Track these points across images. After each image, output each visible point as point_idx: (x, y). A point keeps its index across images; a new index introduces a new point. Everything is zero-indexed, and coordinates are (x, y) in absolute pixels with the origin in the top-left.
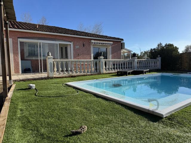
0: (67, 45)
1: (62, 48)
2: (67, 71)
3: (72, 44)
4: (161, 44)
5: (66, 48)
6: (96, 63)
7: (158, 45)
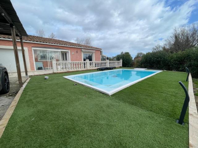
0: (66, 52)
1: (63, 54)
2: (66, 68)
3: (69, 51)
4: (123, 52)
5: (66, 54)
6: (84, 64)
7: (121, 53)
